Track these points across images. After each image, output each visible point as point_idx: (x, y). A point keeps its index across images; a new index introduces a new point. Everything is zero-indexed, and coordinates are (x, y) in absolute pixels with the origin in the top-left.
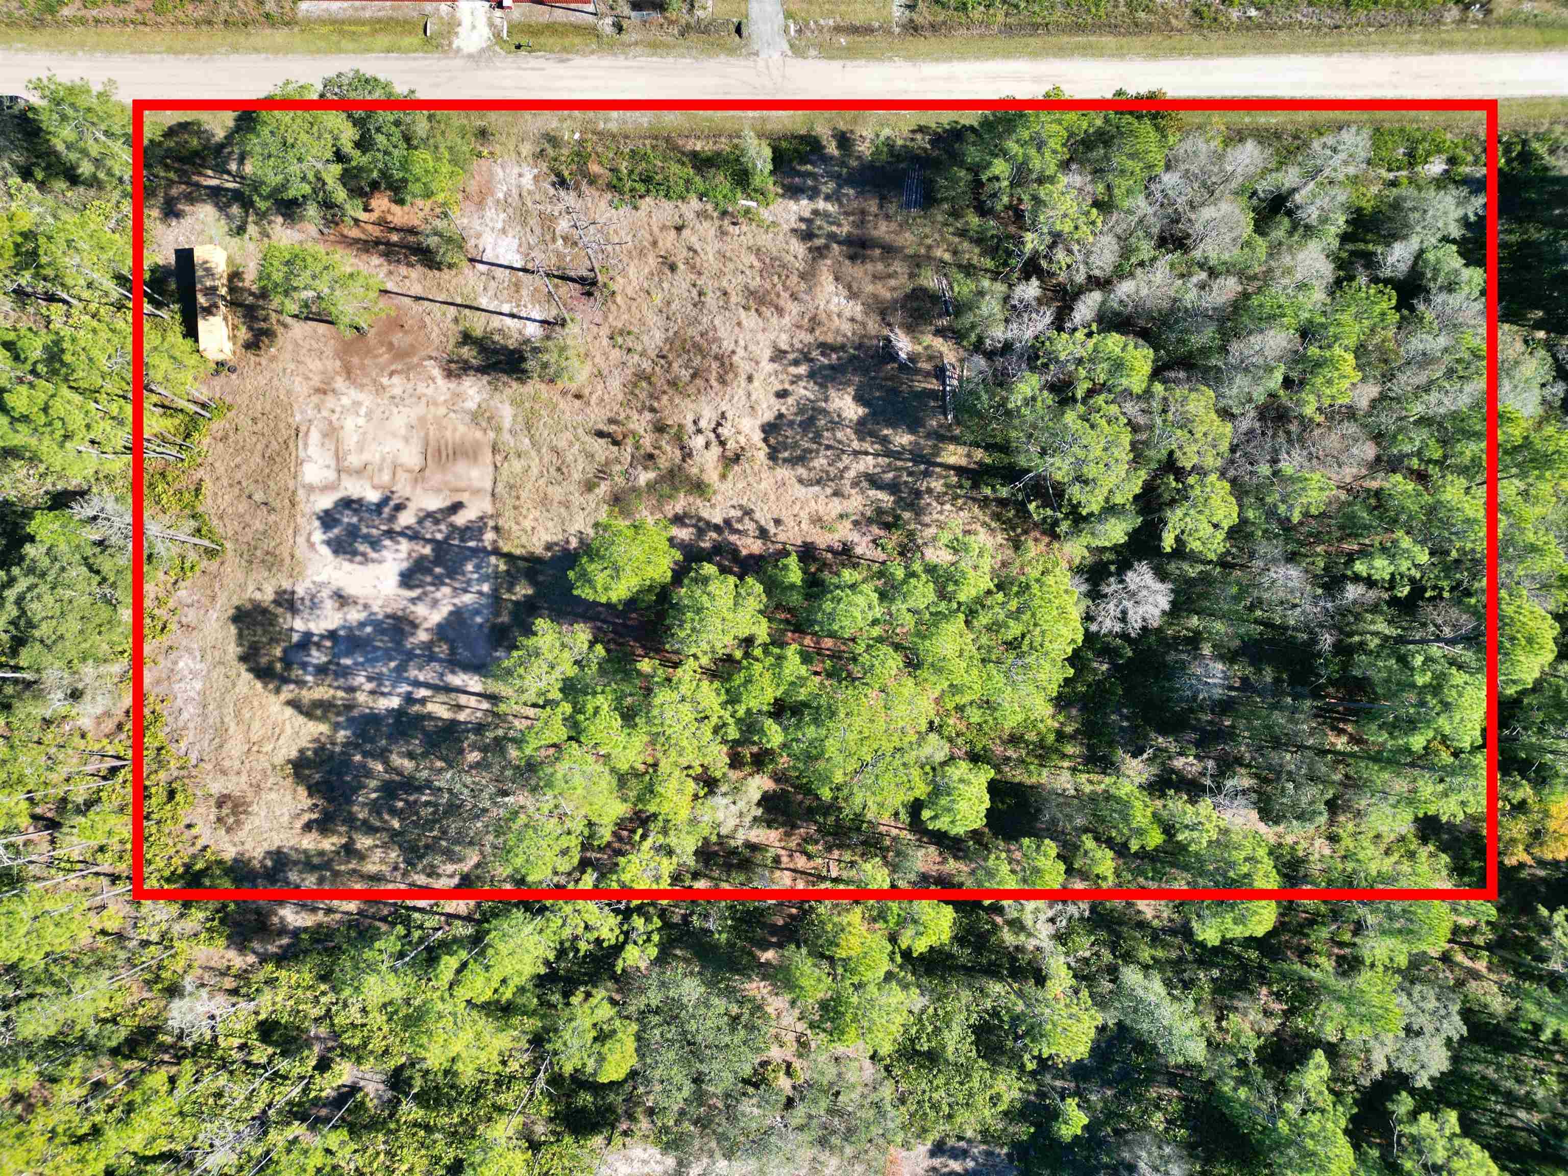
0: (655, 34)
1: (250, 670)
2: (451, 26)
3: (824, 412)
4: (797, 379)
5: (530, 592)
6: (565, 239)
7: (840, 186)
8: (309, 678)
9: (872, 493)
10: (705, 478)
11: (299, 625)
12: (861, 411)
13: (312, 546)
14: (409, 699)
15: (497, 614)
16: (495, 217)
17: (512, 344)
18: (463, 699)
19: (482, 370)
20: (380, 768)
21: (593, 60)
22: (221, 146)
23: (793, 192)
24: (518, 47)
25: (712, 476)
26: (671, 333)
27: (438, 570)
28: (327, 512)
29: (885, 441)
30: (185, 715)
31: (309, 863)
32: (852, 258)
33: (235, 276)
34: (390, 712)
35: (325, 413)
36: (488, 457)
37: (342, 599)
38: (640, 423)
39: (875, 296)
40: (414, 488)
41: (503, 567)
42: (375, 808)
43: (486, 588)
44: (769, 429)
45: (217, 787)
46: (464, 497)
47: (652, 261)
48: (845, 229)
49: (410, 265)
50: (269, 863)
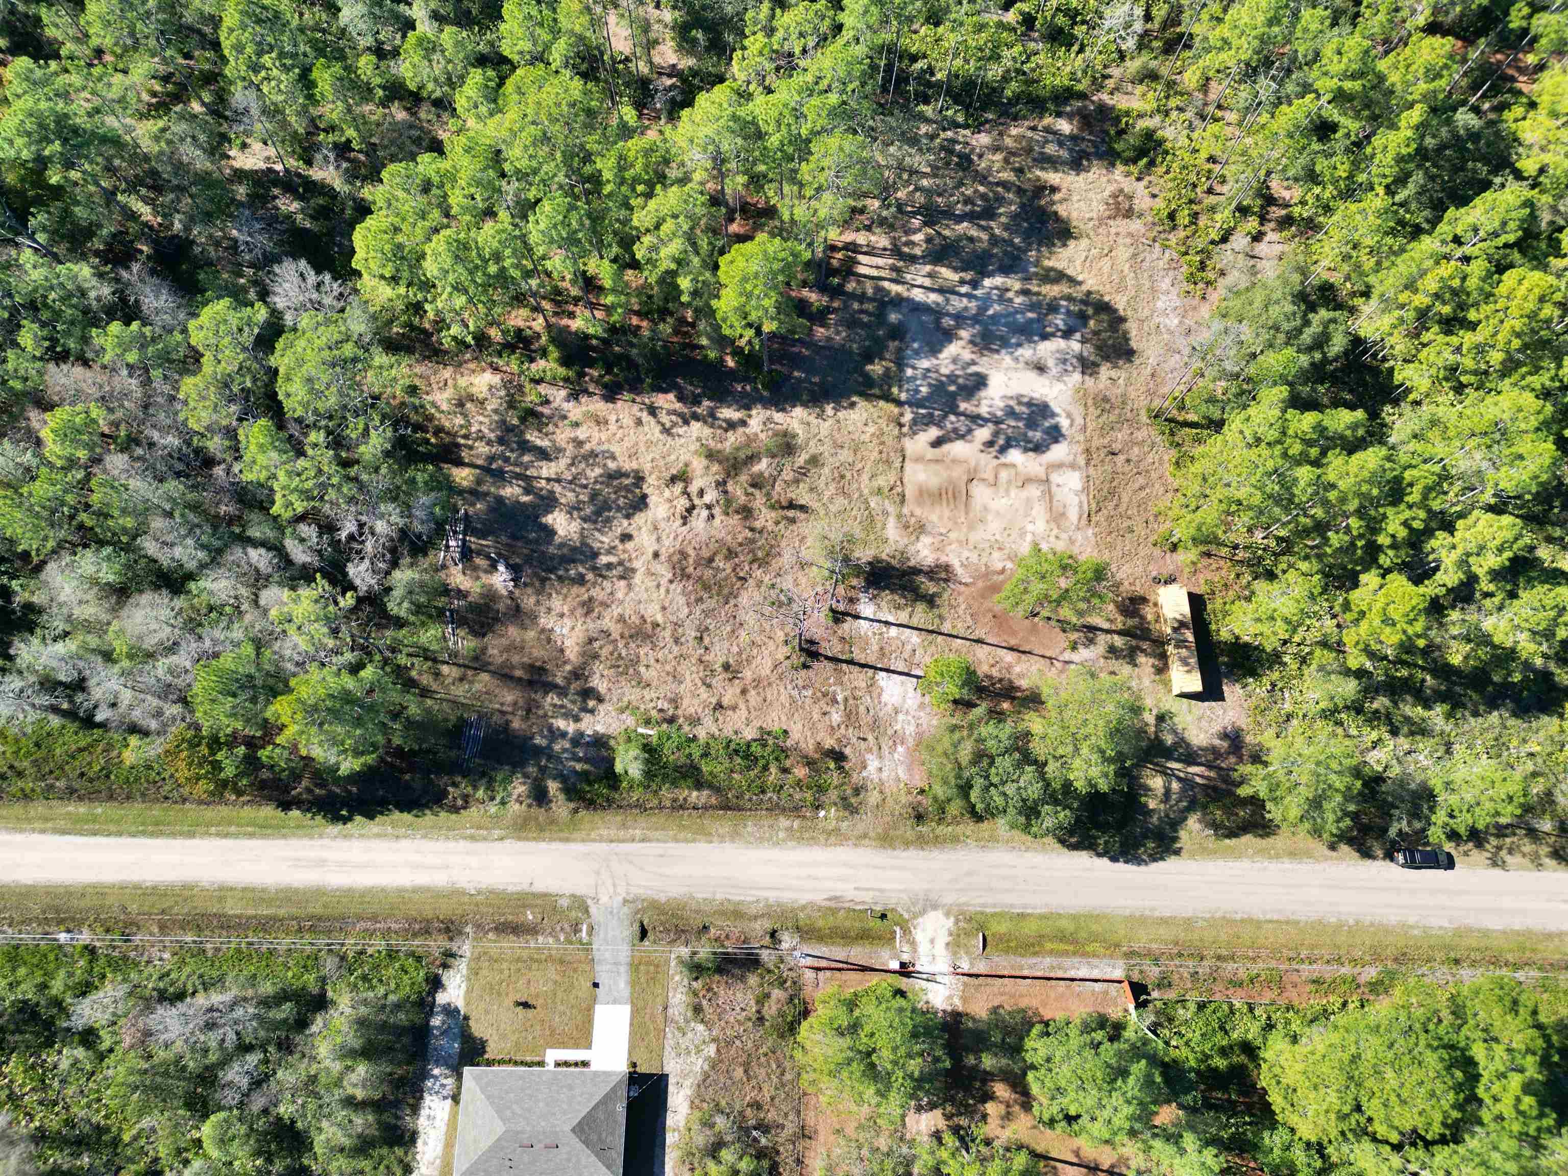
0: (736, 929)
2: (955, 944)
3: (584, 520)
4: (611, 550)
5: (869, 367)
7: (549, 747)
8: (1063, 302)
9: (544, 443)
10: (705, 462)
12: (549, 519)
14: (975, 284)
15: (899, 350)
16: (906, 726)
18: (927, 282)
20: (997, 231)
21: (804, 898)
22: (1190, 808)
23: (600, 742)
24: (883, 916)
25: (698, 464)
26: (732, 602)
28: (1056, 441)
29: (527, 491)
30: (1168, 281)
32: (542, 670)
33: (1162, 669)
35: (1064, 536)
36: (909, 491)
37: (1041, 368)
38: (765, 518)
39: (524, 627)
40: (977, 465)
41: (895, 390)
43: (909, 372)
44: (641, 503)
45: (1136, 225)
46: (932, 453)
47: (748, 674)
48: (548, 700)
49: (990, 677)
50: (1085, 163)
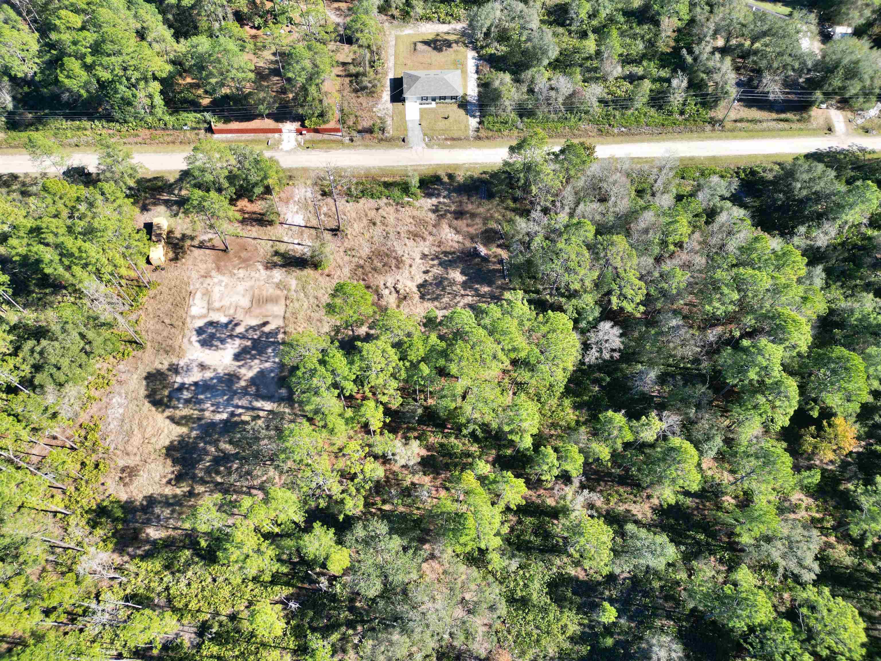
0: (368, 142)
1: (149, 402)
2: (279, 142)
3: (447, 279)
4: (433, 266)
6: (325, 214)
7: (450, 193)
8: (181, 406)
10: (389, 307)
11: (179, 380)
12: (464, 278)
13: (190, 342)
15: (281, 372)
16: (293, 207)
17: (298, 255)
18: (260, 413)
19: (283, 266)
20: (213, 449)
21: (340, 151)
23: (429, 195)
24: (308, 148)
25: (392, 306)
26: (373, 249)
27: (253, 352)
28: (200, 328)
29: (476, 290)
30: (112, 426)
31: (167, 502)
32: (457, 218)
33: (170, 232)
34: (222, 421)
35: (205, 285)
36: (283, 302)
37: (203, 367)
39: (468, 232)
40: (245, 316)
42: (208, 471)
43: (277, 360)
44: (420, 286)
45: (122, 462)
46: (269, 319)
47: (365, 221)
48: (453, 208)
49: (253, 226)
50: (145, 503)
